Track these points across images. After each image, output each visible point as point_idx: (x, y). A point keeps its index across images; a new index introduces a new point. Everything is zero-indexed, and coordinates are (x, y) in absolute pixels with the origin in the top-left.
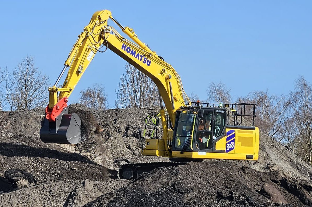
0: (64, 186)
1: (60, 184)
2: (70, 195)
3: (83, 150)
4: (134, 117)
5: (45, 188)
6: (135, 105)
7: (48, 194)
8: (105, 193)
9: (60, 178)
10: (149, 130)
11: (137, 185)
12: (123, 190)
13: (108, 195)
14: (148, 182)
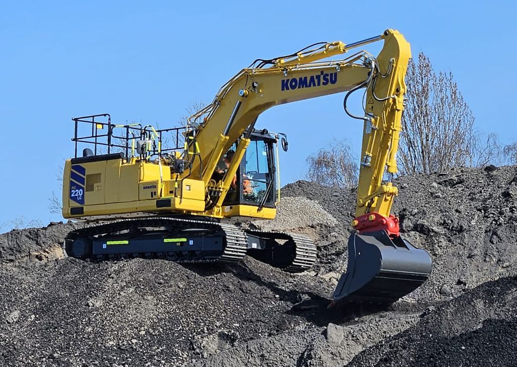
0: (288, 341)
1: (280, 340)
2: (301, 358)
3: (322, 269)
4: (411, 193)
5: (250, 351)
6: (415, 171)
7: (258, 362)
8: (369, 346)
9: (280, 328)
10: (443, 215)
11: (427, 322)
12: (402, 337)
13: (373, 350)
14: (447, 315)
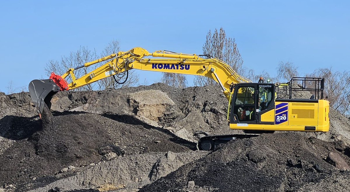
0: (149, 157)
1: (146, 156)
2: (155, 165)
3: (166, 125)
4: (211, 94)
5: (131, 160)
6: (212, 83)
7: (134, 165)
8: (186, 163)
9: (145, 151)
10: (225, 106)
11: (215, 155)
12: (202, 161)
13: (188, 165)
14: (224, 153)
